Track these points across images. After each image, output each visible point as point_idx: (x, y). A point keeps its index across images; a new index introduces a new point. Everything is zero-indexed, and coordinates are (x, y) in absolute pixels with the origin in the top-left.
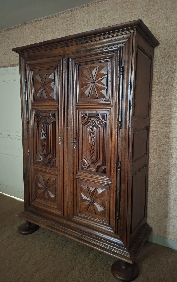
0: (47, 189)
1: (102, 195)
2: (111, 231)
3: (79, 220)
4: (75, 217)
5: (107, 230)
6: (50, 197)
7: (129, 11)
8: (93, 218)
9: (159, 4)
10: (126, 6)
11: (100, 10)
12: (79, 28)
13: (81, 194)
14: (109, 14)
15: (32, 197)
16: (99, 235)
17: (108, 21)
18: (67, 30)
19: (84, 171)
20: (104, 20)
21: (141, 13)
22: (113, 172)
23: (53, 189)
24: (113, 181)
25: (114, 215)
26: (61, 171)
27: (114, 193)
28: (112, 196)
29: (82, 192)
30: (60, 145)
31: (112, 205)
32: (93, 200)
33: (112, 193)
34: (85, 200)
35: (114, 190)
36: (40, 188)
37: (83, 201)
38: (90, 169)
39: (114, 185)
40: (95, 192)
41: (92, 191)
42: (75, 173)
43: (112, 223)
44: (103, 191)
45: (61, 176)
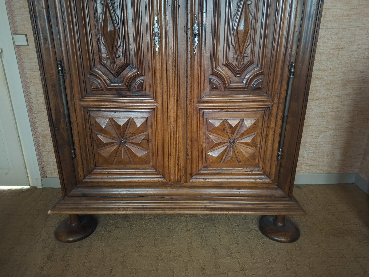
0: (125, 143)
1: (253, 128)
2: (267, 180)
3: (203, 180)
4: (194, 178)
5: (258, 181)
8: (232, 170)
13: (209, 135)
15: (85, 168)
16: (241, 193)
19: (214, 92)
22: (277, 84)
23: (143, 139)
24: (276, 100)
25: (275, 155)
26: (159, 100)
27: (276, 121)
28: (272, 125)
29: (210, 133)
30: (157, 43)
31: (270, 142)
32: (234, 141)
33: (273, 120)
34: (219, 144)
35: (277, 115)
36: (107, 144)
37: (214, 146)
38: (234, 85)
39: (278, 107)
40: (239, 126)
41: (234, 126)
42: (196, 100)
43: (268, 168)
44: (255, 120)
45: (159, 112)
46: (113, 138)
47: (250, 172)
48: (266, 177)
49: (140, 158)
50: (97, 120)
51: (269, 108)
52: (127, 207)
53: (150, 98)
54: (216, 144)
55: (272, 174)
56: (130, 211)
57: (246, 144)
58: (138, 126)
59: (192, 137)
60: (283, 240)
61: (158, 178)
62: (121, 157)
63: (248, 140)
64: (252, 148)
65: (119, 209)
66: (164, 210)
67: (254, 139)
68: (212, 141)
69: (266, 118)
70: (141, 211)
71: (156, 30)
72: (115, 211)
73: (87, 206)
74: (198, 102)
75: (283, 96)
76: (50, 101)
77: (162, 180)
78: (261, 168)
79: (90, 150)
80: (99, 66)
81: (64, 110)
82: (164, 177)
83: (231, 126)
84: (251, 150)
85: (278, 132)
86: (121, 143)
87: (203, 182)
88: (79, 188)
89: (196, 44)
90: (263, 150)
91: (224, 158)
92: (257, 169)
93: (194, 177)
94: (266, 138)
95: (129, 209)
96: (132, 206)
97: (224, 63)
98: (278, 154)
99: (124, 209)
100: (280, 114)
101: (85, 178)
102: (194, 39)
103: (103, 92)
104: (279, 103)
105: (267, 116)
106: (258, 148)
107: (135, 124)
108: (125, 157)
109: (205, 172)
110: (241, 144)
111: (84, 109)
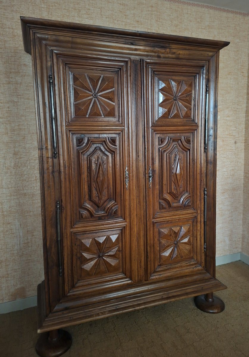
0: (102, 256)
1: (188, 231)
2: (200, 268)
3: (159, 276)
6: (110, 265)
7: (156, 19)
8: (177, 264)
9: (186, 24)
10: (153, 11)
11: (120, 2)
12: (87, 14)
13: (161, 241)
14: (132, 11)
15: (70, 283)
17: (131, 21)
18: (64, 9)
19: (163, 210)
20: (125, 16)
21: (169, 25)
22: (198, 201)
23: (117, 251)
24: (199, 212)
25: (203, 248)
26: (128, 220)
27: (201, 225)
28: (199, 228)
29: (162, 239)
30: (127, 183)
31: (199, 239)
32: (177, 242)
33: (199, 225)
34: (168, 246)
35: (201, 221)
36: (89, 259)
37: (165, 248)
38: (175, 205)
39: (201, 216)
40: (179, 231)
41: (177, 232)
42: (152, 217)
43: (199, 258)
44: (189, 226)
45: (128, 228)
46: (94, 254)
47: (189, 263)
48: (199, 265)
49: (114, 267)
50: (83, 241)
51: (196, 217)
52: (103, 312)
53: (122, 220)
54: (167, 246)
55: (203, 262)
56: (108, 314)
57: (185, 243)
58: (114, 241)
59: (150, 243)
60: (216, 311)
61: (127, 281)
62: (100, 268)
63: (186, 240)
64: (189, 246)
65: (98, 315)
66: (134, 308)
67: (189, 239)
68: (164, 245)
69: (195, 224)
70: (116, 312)
71: (127, 175)
72: (96, 317)
73: (70, 318)
74: (154, 218)
75: (203, 209)
76: (47, 232)
77: (130, 282)
78: (195, 259)
79: (75, 267)
80: (88, 201)
81: (57, 237)
82: (131, 279)
83: (175, 232)
84: (188, 247)
85: (203, 232)
86: (99, 256)
87: (159, 278)
88: (61, 303)
89: (151, 182)
90: (195, 246)
91: (172, 256)
92: (193, 260)
93: (152, 275)
94: (196, 237)
95: (106, 313)
96: (108, 309)
97: (168, 192)
98: (204, 247)
99: (103, 313)
100: (202, 220)
101: (69, 292)
102: (149, 179)
103: (88, 220)
104: (201, 213)
105: (195, 222)
106: (192, 245)
107: (111, 240)
108: (103, 267)
109: (159, 269)
110: (181, 244)
111: (73, 234)
